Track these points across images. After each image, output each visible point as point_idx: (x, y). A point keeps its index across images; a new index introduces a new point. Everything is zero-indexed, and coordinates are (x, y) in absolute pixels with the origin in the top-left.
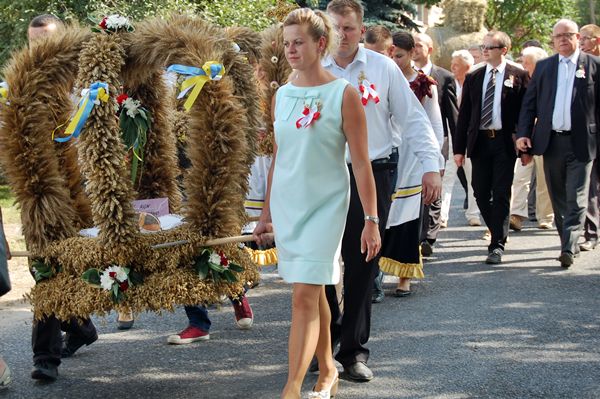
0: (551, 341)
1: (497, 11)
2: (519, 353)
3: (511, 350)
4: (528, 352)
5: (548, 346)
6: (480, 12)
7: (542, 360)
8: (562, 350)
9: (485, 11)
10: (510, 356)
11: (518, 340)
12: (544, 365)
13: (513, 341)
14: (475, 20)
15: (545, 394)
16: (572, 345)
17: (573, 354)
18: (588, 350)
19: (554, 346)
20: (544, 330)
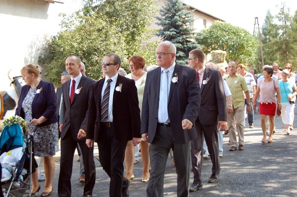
0: (246, 166)
1: (230, 55)
2: (235, 170)
3: (232, 169)
4: (238, 170)
5: (245, 167)
6: (224, 56)
7: (243, 172)
8: (250, 169)
9: (225, 55)
10: (232, 171)
11: (235, 166)
12: (243, 174)
13: (233, 166)
14: (222, 59)
15: (244, 184)
16: (253, 167)
17: (253, 170)
18: (259, 168)
19: (247, 167)
20: (244, 162)
